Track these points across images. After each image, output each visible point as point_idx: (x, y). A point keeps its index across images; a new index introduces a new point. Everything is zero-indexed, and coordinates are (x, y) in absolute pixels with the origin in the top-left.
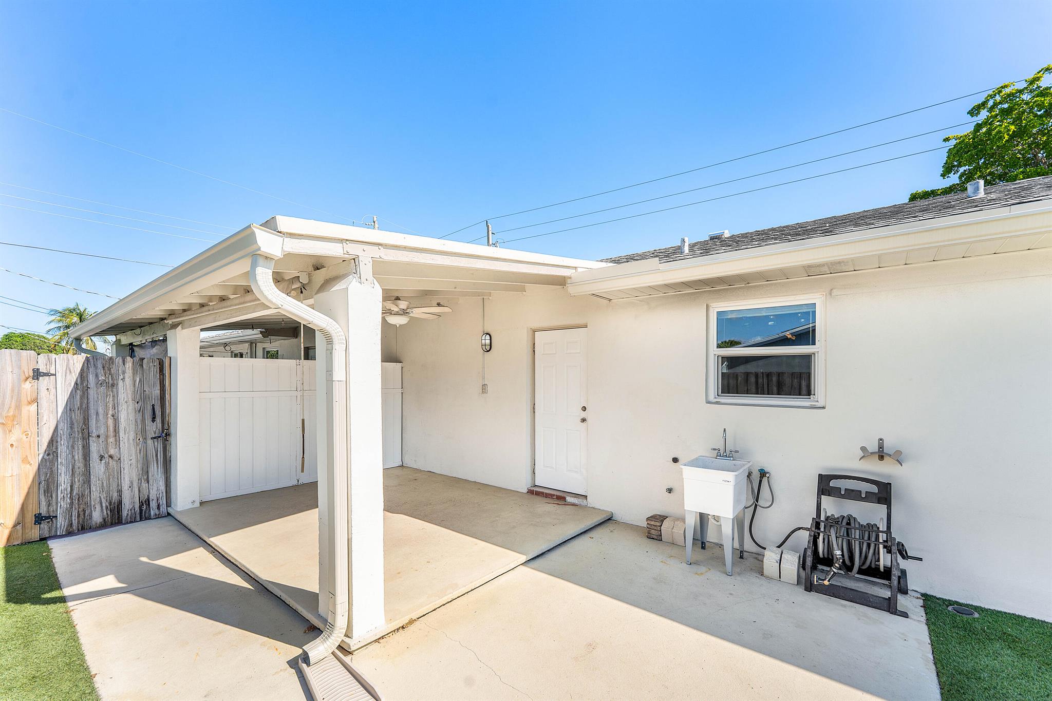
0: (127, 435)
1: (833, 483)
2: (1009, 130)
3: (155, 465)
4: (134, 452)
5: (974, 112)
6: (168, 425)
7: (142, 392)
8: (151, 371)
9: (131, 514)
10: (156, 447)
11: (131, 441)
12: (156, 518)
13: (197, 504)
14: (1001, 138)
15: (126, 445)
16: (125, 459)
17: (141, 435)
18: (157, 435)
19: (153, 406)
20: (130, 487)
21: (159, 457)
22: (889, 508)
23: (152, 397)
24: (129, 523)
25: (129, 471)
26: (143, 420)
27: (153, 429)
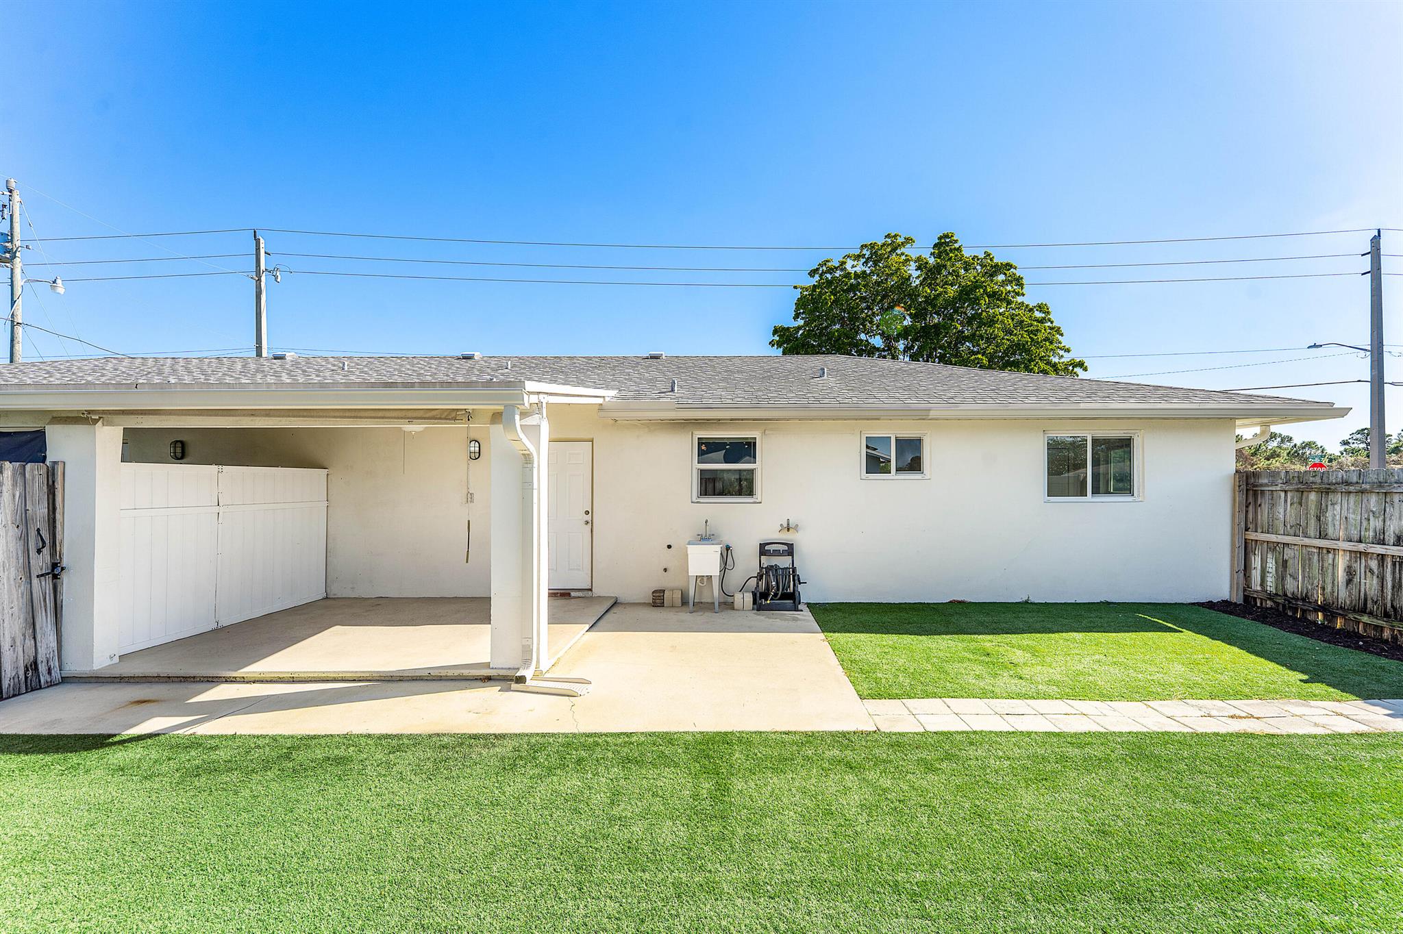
0: (6, 573)
1: (767, 548)
2: (831, 299)
3: (44, 614)
4: (16, 596)
5: (812, 273)
6: (60, 556)
7: (23, 510)
8: (36, 482)
9: (14, 684)
10: (43, 588)
11: (12, 582)
12: (48, 687)
13: (116, 660)
14: (827, 303)
15: (6, 587)
16: (5, 606)
17: (23, 572)
18: (44, 572)
19: (38, 530)
20: (12, 646)
21: (48, 602)
22: (793, 558)
23: (36, 518)
24: (12, 697)
25: (10, 624)
26: (27, 551)
27: (40, 562)
